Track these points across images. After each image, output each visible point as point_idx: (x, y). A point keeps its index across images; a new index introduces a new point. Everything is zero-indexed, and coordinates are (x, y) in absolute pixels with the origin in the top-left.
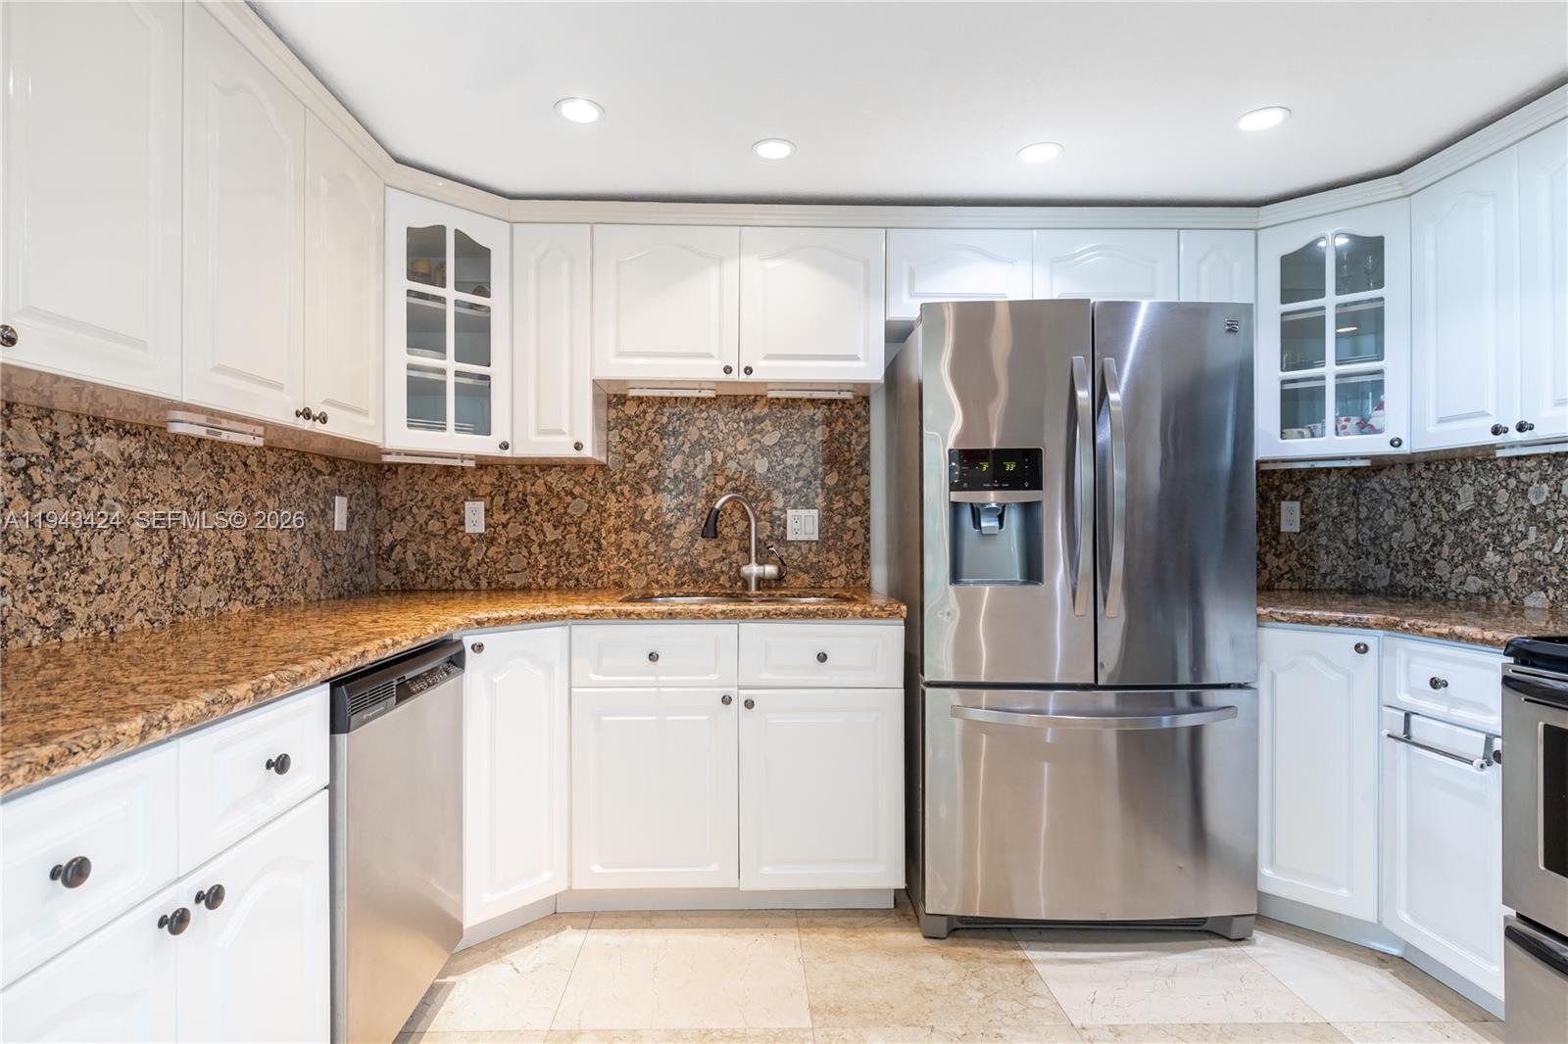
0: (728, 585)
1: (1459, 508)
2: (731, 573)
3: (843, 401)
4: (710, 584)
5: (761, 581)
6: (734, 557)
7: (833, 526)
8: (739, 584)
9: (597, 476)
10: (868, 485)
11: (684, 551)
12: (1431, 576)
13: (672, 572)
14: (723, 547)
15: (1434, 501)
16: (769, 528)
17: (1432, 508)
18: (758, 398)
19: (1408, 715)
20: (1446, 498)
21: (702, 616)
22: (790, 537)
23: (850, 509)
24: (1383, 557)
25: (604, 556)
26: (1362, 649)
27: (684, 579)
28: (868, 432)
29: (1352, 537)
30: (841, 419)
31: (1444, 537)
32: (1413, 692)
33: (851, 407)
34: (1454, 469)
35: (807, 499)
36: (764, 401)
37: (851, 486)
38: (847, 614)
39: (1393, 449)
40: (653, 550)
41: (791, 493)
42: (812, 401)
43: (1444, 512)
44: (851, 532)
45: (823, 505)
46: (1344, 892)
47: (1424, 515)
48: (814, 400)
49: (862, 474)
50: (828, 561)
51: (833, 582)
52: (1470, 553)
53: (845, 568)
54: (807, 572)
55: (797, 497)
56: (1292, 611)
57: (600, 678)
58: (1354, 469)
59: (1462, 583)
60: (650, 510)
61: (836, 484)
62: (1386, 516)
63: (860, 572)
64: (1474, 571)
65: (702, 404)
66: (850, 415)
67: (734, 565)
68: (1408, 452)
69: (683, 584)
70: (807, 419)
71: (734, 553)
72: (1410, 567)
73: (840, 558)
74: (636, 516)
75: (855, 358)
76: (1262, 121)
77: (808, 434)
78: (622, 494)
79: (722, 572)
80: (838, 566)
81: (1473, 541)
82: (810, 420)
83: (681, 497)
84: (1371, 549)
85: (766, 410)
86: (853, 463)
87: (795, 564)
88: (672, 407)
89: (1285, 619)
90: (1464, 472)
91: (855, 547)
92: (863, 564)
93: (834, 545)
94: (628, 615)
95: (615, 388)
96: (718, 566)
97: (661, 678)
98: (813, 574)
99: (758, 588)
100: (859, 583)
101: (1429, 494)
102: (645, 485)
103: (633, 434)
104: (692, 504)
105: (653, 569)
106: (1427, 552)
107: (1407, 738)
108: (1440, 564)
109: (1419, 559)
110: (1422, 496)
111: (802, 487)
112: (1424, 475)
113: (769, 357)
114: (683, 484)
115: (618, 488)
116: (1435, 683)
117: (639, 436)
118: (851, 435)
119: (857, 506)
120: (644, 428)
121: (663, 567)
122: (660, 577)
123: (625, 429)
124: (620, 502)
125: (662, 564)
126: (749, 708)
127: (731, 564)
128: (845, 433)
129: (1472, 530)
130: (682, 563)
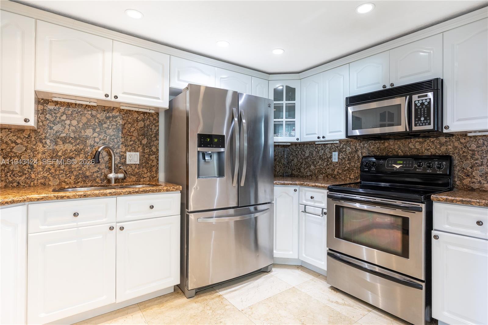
0: (100, 182)
1: (306, 155)
2: (102, 177)
3: (149, 113)
4: (91, 182)
5: (117, 180)
6: (103, 171)
7: (145, 158)
8: (105, 181)
9: (31, 135)
10: (158, 144)
11: (79, 169)
12: (300, 172)
13: (73, 177)
14: (98, 167)
15: (301, 154)
16: (119, 159)
17: (300, 155)
18: (115, 108)
19: (305, 206)
20: (303, 153)
21: (101, 195)
22: (128, 162)
23: (151, 153)
24: (290, 167)
25: (35, 171)
26: (295, 190)
27: (78, 180)
28: (158, 125)
29: (283, 163)
30: (148, 120)
31: (303, 162)
32: (306, 200)
33: (152, 116)
34: (305, 146)
35: (135, 148)
36: (117, 110)
37: (152, 144)
38: (161, 190)
39: (297, 141)
40: (63, 168)
41: (128, 146)
42: (137, 112)
43: (303, 156)
44: (152, 161)
45: (141, 151)
46: (291, 252)
47: (299, 157)
48: (138, 112)
49: (156, 140)
50: (143, 171)
51: (145, 179)
52: (308, 166)
53: (149, 174)
54: (134, 176)
55: (130, 147)
56: (281, 182)
57: (46, 227)
58: (284, 145)
59: (306, 173)
60: (61, 151)
61: (147, 143)
62: (290, 157)
63: (155, 175)
64: (309, 170)
65: (88, 108)
66: (152, 119)
67: (103, 174)
68: (300, 142)
69: (78, 182)
70: (135, 118)
71: (103, 169)
72: (296, 170)
73: (147, 170)
74: (53, 154)
75: (158, 98)
76: (278, 52)
77: (136, 124)
78: (46, 143)
79: (97, 177)
80: (147, 173)
81: (309, 163)
82: (136, 119)
83: (78, 146)
84: (287, 165)
85: (118, 114)
86: (153, 136)
87: (130, 173)
88: (73, 108)
89: (279, 184)
90: (307, 147)
91: (153, 166)
92: (156, 172)
93: (145, 165)
94: (62, 197)
95: (43, 96)
96: (95, 174)
97: (79, 223)
98: (136, 176)
99: (115, 183)
100: (154, 179)
101: (300, 152)
102: (59, 140)
103: (52, 117)
104: (83, 149)
105: (62, 177)
106: (299, 166)
107: (305, 211)
108: (302, 169)
109: (297, 168)
110: (298, 152)
111: (133, 144)
112: (299, 147)
113: (124, 93)
114: (79, 140)
115: (44, 141)
116: (312, 198)
117: (56, 119)
118: (152, 126)
119: (154, 152)
120: (58, 115)
121: (68, 176)
122: (66, 180)
123: (48, 115)
124: (45, 147)
125: (67, 174)
126: (122, 230)
127: (101, 173)
128: (150, 125)
129: (308, 161)
130: (78, 173)
